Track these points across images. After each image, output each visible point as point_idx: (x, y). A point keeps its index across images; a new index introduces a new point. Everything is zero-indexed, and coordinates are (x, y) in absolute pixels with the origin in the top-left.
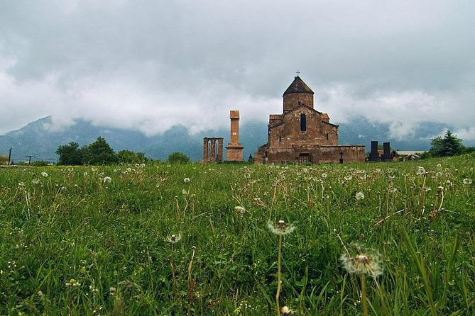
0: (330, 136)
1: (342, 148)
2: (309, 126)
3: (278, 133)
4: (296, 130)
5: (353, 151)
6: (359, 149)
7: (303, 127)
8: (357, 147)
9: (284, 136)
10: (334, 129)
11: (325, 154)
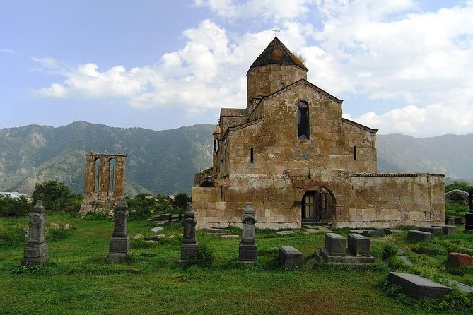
0: (360, 152)
1: (399, 180)
2: (314, 129)
3: (247, 141)
4: (289, 136)
5: (421, 185)
6: (432, 181)
7: (304, 129)
8: (428, 176)
9: (261, 149)
10: (368, 135)
11: (361, 193)
